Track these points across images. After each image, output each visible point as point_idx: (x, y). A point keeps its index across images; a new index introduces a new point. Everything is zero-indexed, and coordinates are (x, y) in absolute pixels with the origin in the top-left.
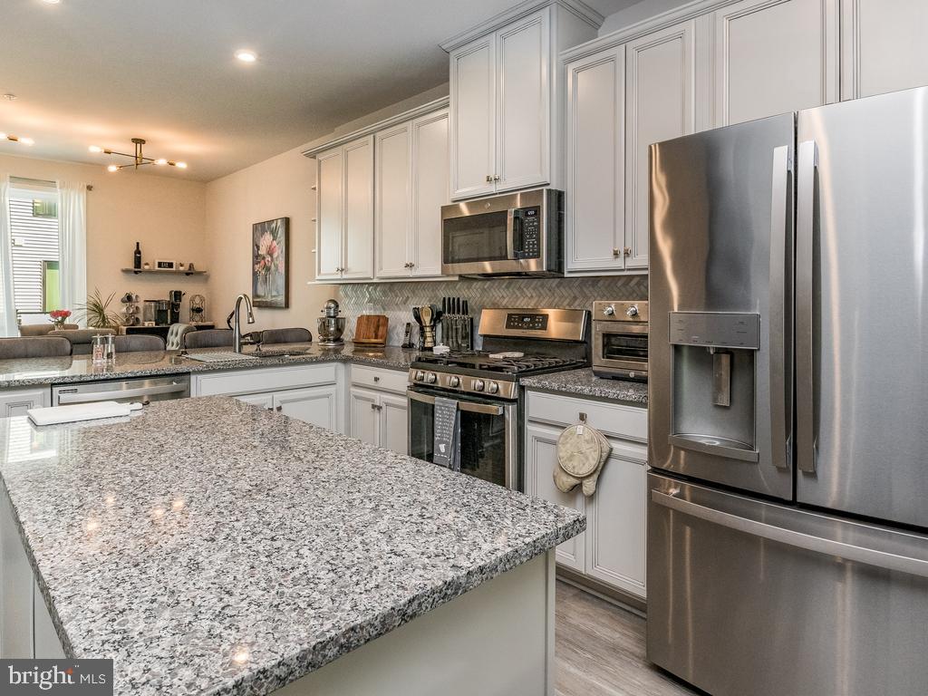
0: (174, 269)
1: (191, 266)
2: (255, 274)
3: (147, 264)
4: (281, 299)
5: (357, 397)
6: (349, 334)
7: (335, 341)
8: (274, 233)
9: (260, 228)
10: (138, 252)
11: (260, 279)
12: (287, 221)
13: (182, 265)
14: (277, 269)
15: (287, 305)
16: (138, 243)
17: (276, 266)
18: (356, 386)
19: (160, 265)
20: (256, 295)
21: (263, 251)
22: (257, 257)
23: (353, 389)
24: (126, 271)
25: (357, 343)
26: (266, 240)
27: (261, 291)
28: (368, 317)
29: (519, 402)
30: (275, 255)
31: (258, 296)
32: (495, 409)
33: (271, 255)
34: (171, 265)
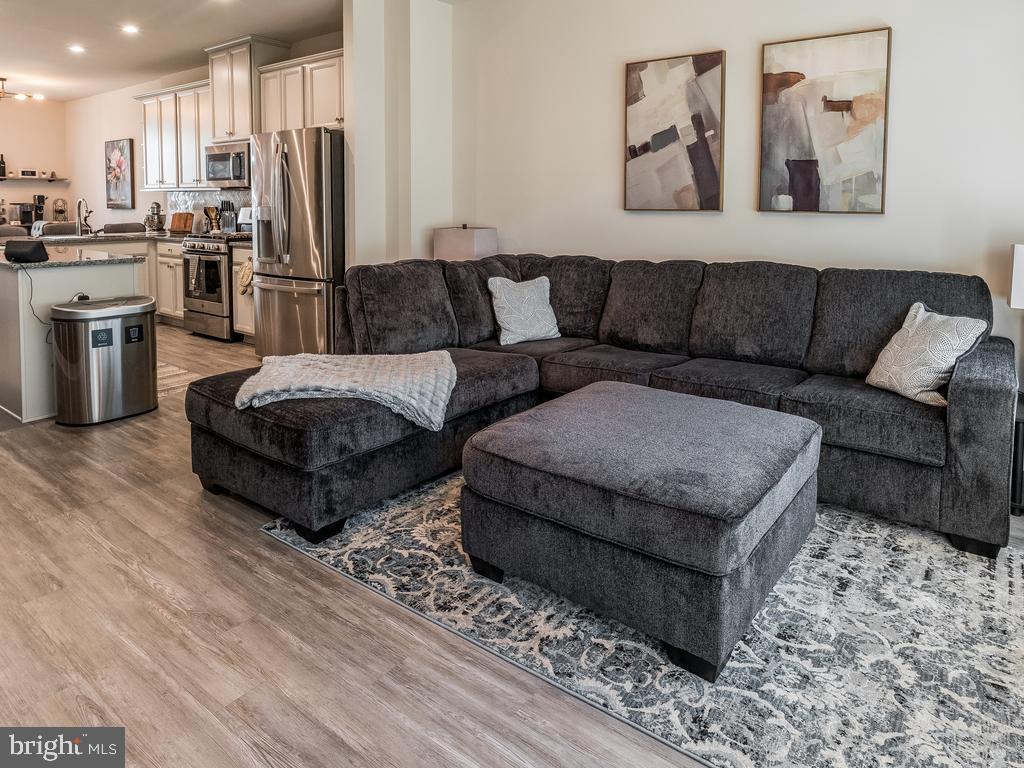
0: (37, 177)
1: (53, 174)
2: (108, 182)
3: (11, 173)
4: (129, 202)
5: (161, 263)
6: (168, 225)
7: (158, 230)
8: (121, 150)
9: (111, 145)
10: (2, 162)
11: (112, 186)
12: (131, 142)
13: (44, 173)
14: (124, 179)
15: (133, 207)
17: (124, 176)
18: (162, 256)
19: (23, 173)
20: (109, 199)
21: (113, 164)
22: (109, 169)
23: (159, 258)
25: (171, 232)
26: (116, 156)
27: (113, 197)
28: (180, 214)
29: (230, 254)
30: (123, 168)
31: (111, 200)
32: (218, 258)
33: (120, 168)
34: (33, 173)
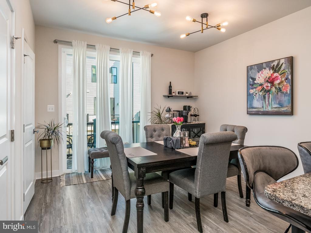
0: (184, 95)
1: (190, 93)
2: (250, 95)
3: (174, 93)
4: (285, 109)
8: (275, 68)
10: (170, 87)
11: (256, 98)
12: (292, 59)
13: (187, 93)
14: (279, 91)
15: (293, 113)
16: (170, 82)
17: (279, 89)
19: (179, 93)
20: (251, 107)
21: (259, 81)
22: (252, 85)
24: (164, 96)
26: (265, 74)
27: (257, 106)
30: (277, 82)
31: (254, 108)
33: (271, 83)
34: (183, 93)
